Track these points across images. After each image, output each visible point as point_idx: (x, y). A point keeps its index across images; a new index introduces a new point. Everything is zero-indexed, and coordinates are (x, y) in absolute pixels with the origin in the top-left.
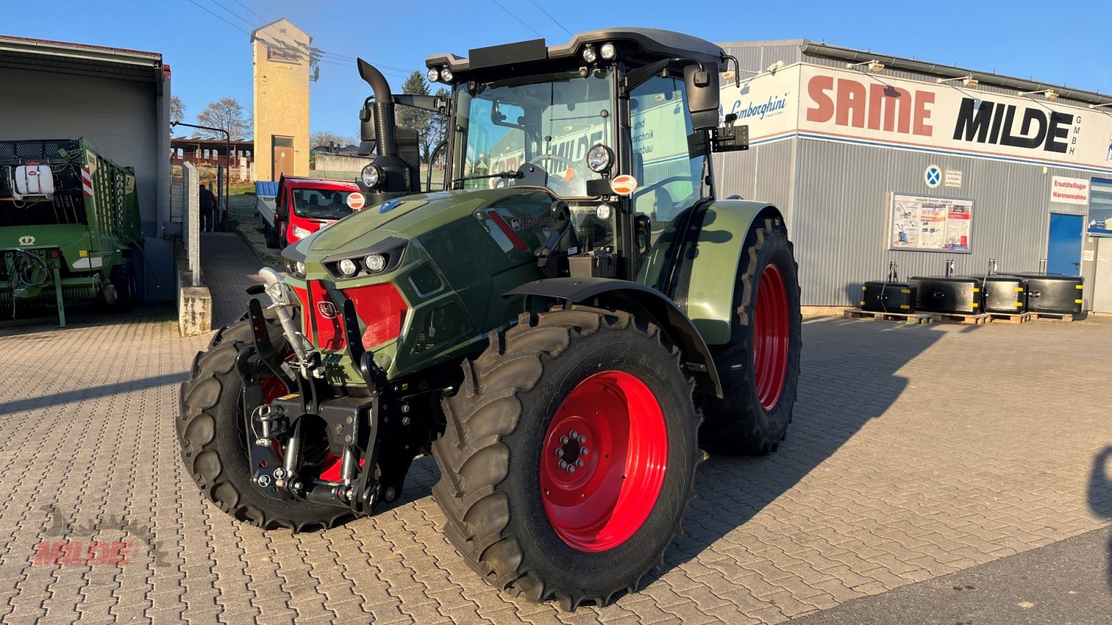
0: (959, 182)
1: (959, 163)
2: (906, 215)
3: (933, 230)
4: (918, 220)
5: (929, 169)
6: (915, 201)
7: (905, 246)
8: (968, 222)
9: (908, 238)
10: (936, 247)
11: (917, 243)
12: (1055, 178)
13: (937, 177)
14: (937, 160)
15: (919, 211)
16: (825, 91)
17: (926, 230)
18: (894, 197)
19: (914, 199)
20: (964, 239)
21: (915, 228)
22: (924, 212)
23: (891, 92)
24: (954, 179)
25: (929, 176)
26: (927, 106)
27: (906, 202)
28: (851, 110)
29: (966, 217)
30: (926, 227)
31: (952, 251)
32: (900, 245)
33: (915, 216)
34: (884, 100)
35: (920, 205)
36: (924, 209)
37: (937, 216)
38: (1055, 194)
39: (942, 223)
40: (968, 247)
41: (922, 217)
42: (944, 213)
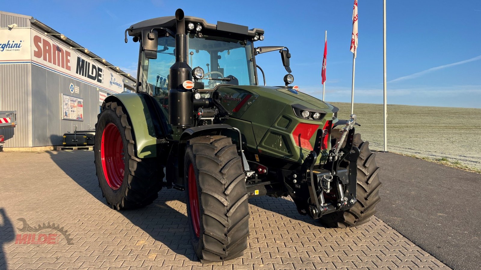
0: (78, 91)
1: (78, 83)
2: (66, 104)
3: (74, 111)
4: (70, 106)
5: (70, 85)
6: (68, 98)
7: (67, 118)
8: (82, 108)
9: (68, 114)
10: (75, 118)
11: (70, 116)
12: (100, 93)
13: (73, 88)
14: (72, 81)
15: (70, 103)
16: (39, 43)
17: (72, 111)
18: (63, 96)
19: (68, 97)
20: (81, 114)
21: (69, 110)
22: (71, 103)
23: (59, 49)
24: (77, 90)
25: (71, 88)
26: (69, 58)
27: (66, 99)
28: (47, 54)
29: (81, 106)
30: (72, 110)
31: (79, 120)
32: (65, 117)
33: (69, 105)
34: (57, 52)
35: (70, 101)
36: (71, 102)
37: (75, 105)
38: (100, 99)
39: (76, 108)
40: (83, 118)
41: (71, 105)
42: (76, 104)
